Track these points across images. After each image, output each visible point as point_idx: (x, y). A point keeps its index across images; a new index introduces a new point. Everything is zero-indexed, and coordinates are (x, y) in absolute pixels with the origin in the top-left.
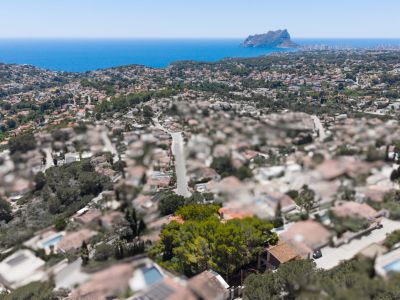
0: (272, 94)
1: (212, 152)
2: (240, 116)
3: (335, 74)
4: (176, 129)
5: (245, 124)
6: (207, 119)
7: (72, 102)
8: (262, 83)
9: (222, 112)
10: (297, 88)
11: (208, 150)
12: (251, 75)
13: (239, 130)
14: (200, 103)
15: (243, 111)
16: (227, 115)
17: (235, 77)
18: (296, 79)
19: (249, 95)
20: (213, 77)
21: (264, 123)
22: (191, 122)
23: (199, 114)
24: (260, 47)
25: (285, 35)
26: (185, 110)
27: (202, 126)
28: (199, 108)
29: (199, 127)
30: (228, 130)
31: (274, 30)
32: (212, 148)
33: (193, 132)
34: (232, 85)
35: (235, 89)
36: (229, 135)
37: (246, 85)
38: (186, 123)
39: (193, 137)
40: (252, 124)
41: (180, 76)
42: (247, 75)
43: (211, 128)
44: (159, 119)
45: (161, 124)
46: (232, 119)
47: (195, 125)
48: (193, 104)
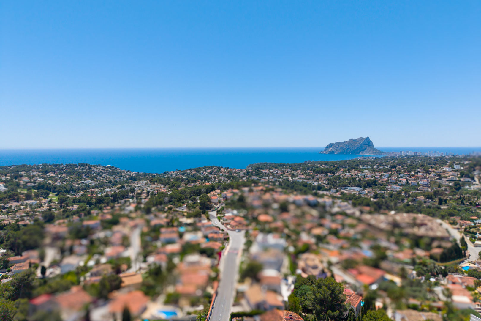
0: (368, 193)
1: (294, 266)
2: (333, 215)
3: (444, 172)
4: (238, 227)
5: (343, 226)
6: (285, 216)
7: (132, 197)
8: (353, 182)
9: (306, 209)
10: (398, 188)
11: (286, 262)
12: (338, 174)
13: (335, 233)
14: (276, 196)
15: (336, 209)
16: (315, 212)
17: (319, 175)
18: (394, 177)
19: (338, 194)
20: (293, 175)
21: (370, 225)
22: (262, 218)
23: (275, 210)
24: (342, 153)
25: (367, 143)
26: (256, 203)
27: (279, 224)
28: (275, 201)
29: (273, 225)
30: (317, 231)
31: (356, 138)
32: (295, 257)
33: (263, 231)
34: (316, 184)
35: (320, 188)
36: (320, 239)
37: (333, 184)
38: (255, 219)
39: (260, 237)
40: (352, 226)
41: (257, 174)
42: (334, 173)
43: (292, 227)
44: (218, 212)
45: (219, 219)
46: (322, 217)
47: (267, 222)
48: (267, 196)
